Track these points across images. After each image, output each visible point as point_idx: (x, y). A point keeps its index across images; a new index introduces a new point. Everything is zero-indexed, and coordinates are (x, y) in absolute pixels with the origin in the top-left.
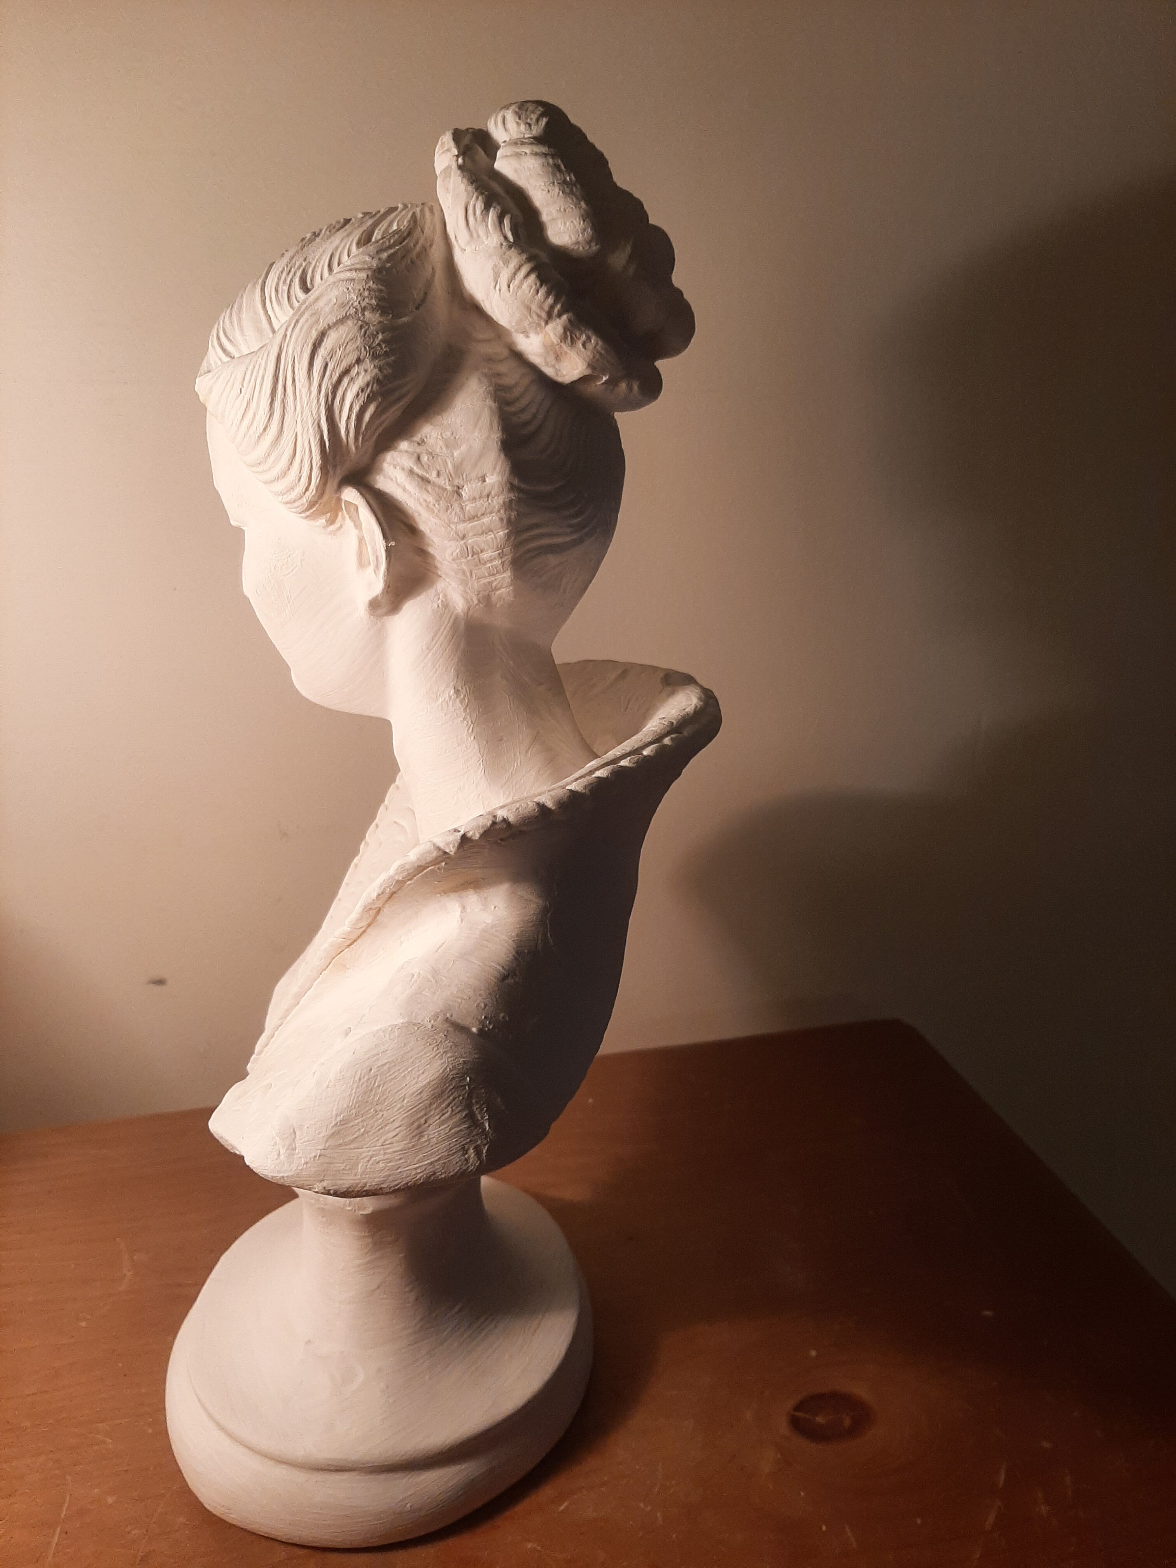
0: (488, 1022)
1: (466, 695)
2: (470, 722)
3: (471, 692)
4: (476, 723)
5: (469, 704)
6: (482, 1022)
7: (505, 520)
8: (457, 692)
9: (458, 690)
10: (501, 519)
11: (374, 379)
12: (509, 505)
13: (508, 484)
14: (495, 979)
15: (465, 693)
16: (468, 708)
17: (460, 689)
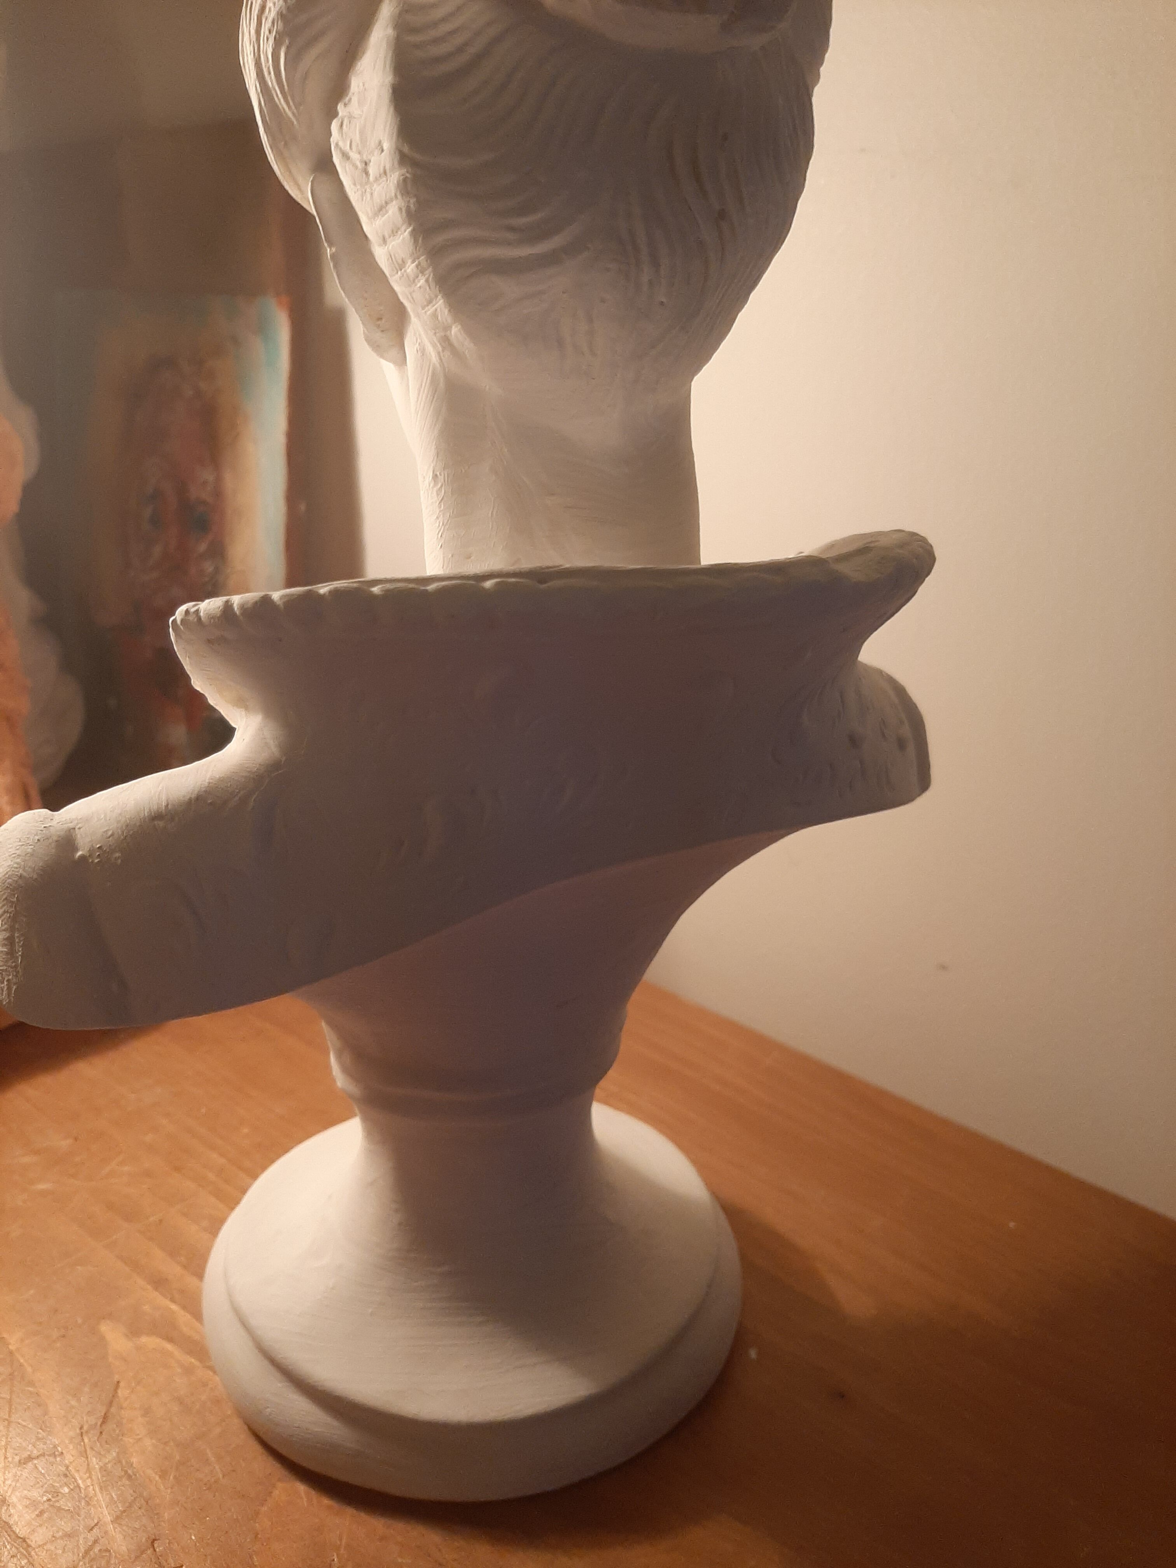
0: (98, 853)
1: (444, 485)
2: (441, 523)
3: (449, 481)
4: (447, 527)
5: (445, 498)
6: (91, 851)
7: (404, 210)
8: (435, 477)
9: (436, 475)
10: (400, 209)
11: (278, 13)
12: (404, 187)
13: (397, 153)
14: (148, 812)
15: (443, 481)
16: (442, 503)
17: (438, 474)
